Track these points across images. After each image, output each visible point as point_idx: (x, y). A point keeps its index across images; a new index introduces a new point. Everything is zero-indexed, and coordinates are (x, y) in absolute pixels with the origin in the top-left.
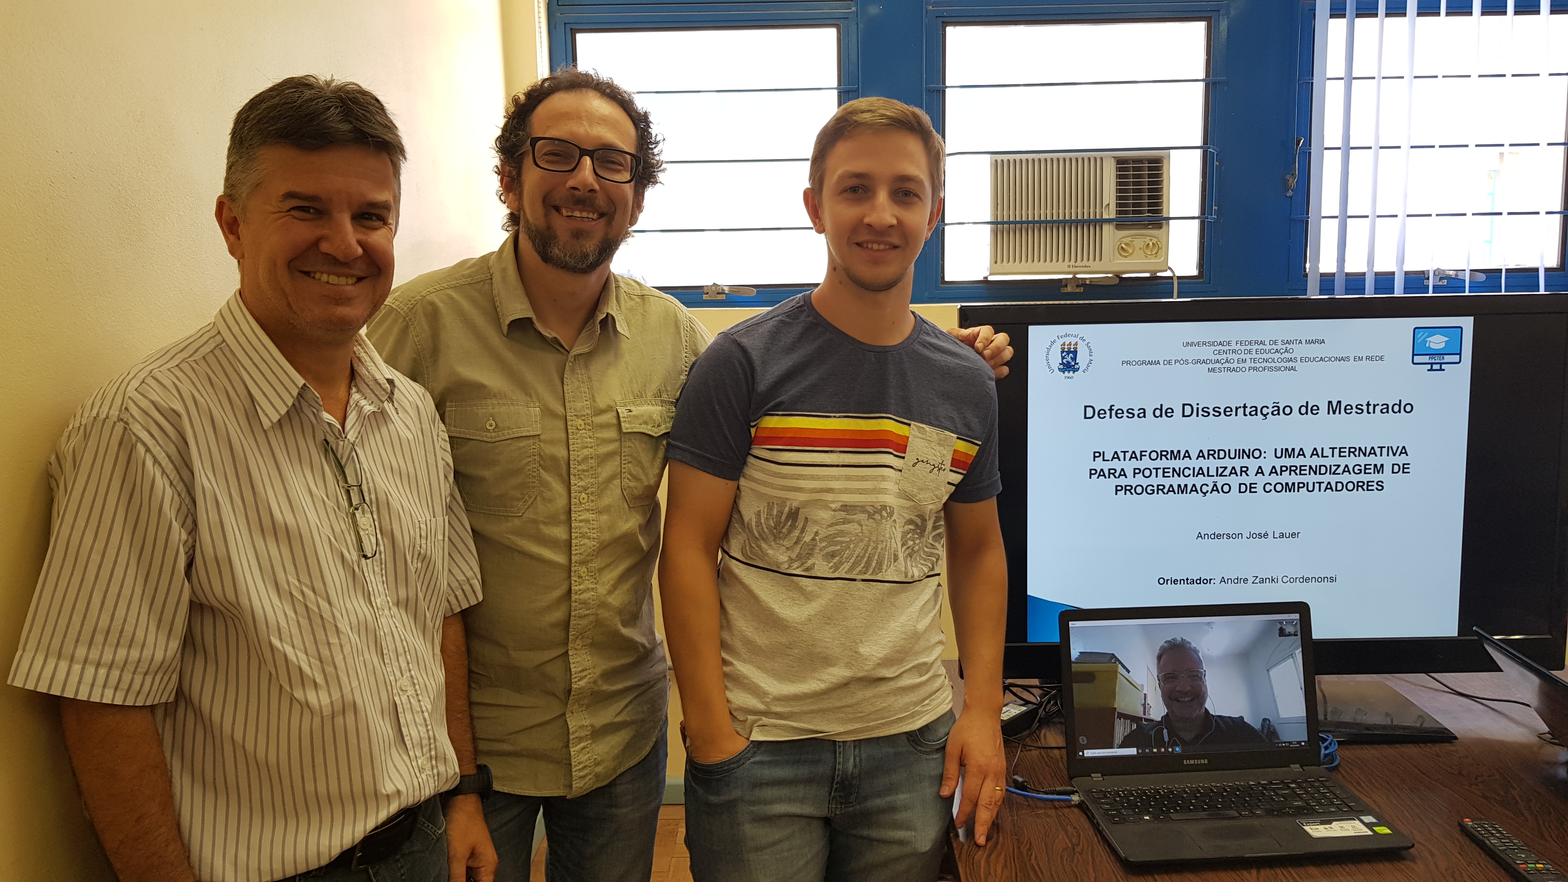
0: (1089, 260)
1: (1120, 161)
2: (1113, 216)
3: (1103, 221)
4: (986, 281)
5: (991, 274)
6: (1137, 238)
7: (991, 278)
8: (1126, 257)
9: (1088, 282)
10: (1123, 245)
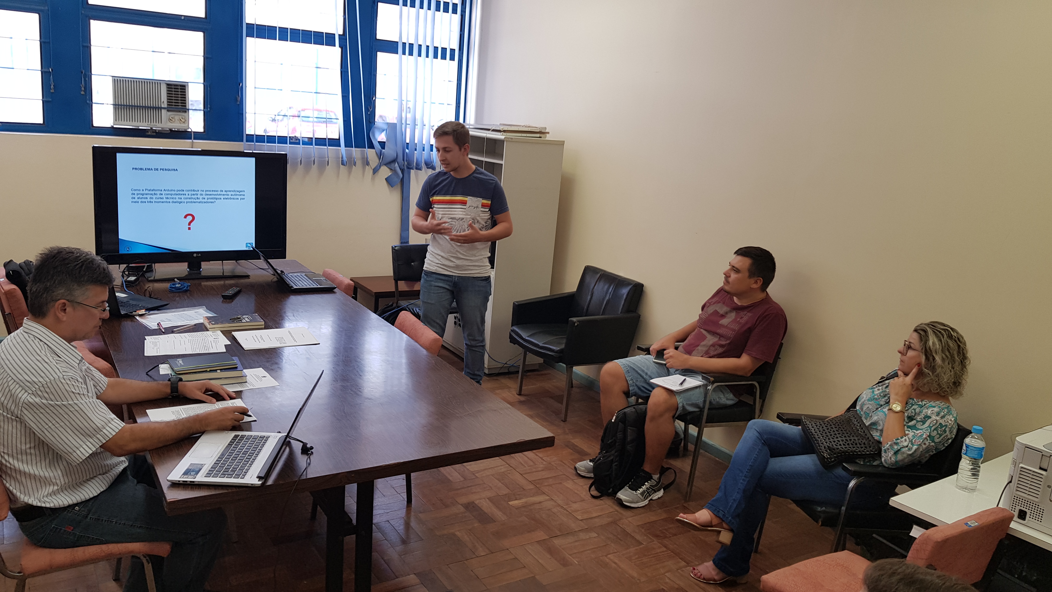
0: (156, 122)
1: (168, 85)
2: (166, 106)
3: (161, 108)
4: (112, 127)
5: (114, 125)
6: (177, 116)
7: (115, 126)
8: (172, 123)
9: (157, 131)
10: (171, 118)
